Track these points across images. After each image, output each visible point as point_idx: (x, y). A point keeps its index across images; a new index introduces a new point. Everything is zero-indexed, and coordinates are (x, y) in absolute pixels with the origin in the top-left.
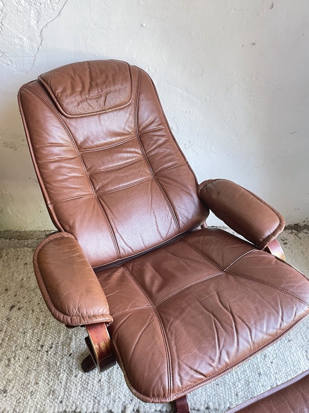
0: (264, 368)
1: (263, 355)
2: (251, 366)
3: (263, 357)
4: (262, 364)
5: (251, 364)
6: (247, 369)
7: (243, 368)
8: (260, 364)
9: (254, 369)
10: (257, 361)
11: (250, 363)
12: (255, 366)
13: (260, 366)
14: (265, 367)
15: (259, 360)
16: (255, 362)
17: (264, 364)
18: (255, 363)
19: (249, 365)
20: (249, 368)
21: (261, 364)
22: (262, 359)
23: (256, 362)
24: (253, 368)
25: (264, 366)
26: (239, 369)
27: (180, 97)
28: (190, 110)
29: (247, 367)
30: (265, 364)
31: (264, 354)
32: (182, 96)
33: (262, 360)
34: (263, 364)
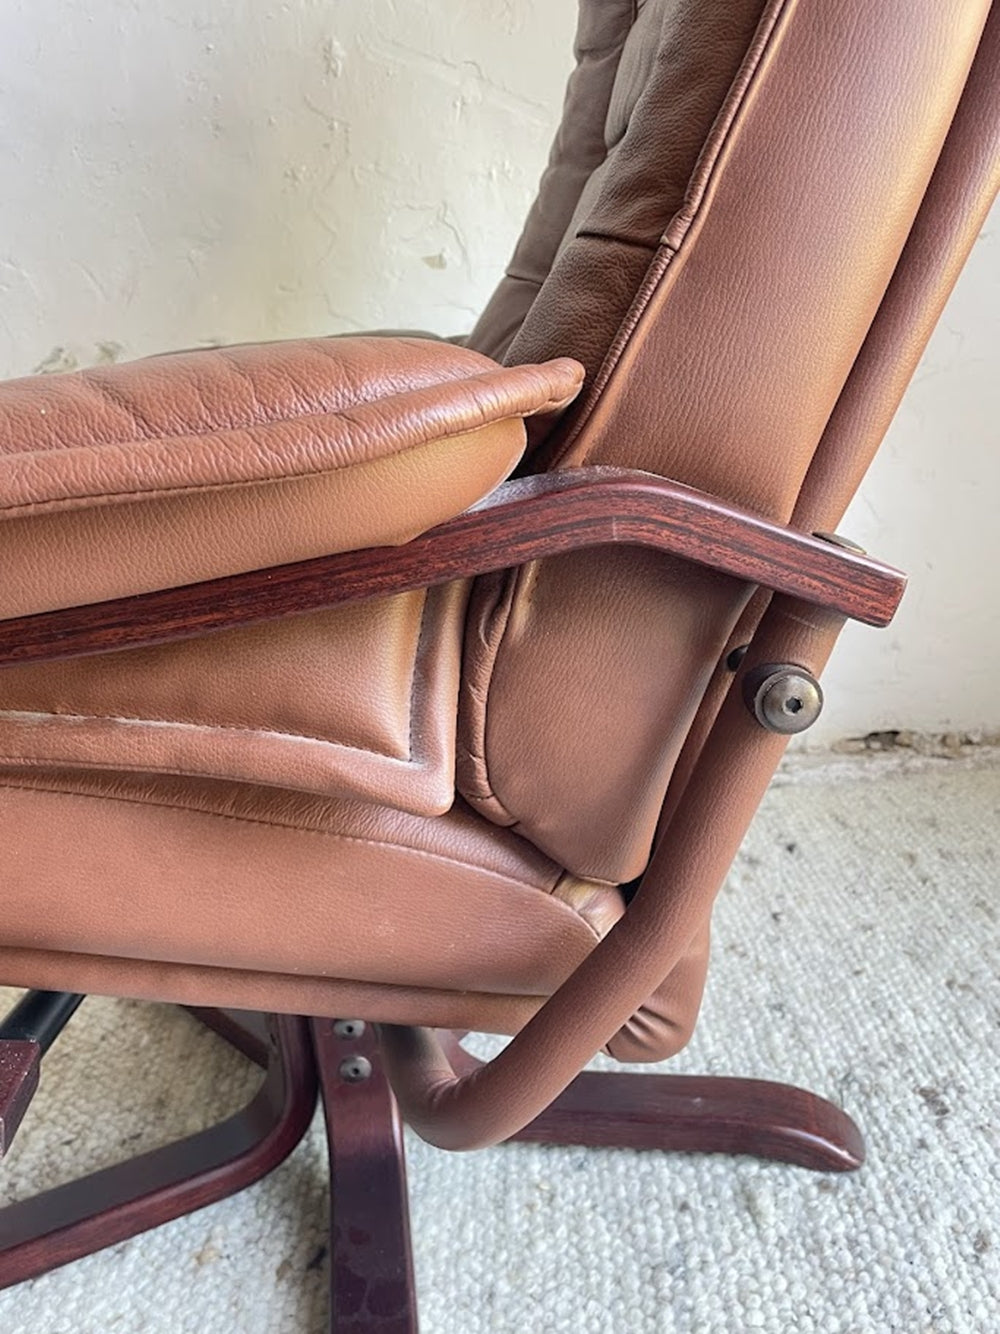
0: (981, 1312)
1: (964, 1239)
2: (892, 1304)
3: (970, 1250)
4: (962, 1289)
5: (892, 1293)
6: (866, 1319)
7: (838, 1315)
8: (948, 1287)
9: (914, 1319)
10: (931, 1271)
11: (884, 1287)
12: (922, 1302)
13: (953, 1298)
14: (986, 1304)
15: (940, 1267)
16: (914, 1276)
17: (976, 1284)
18: (915, 1287)
19: (882, 1296)
20: (882, 1316)
21: (955, 1286)
22: (960, 1261)
23: (925, 1276)
24: (903, 1316)
25: (977, 1295)
26: (815, 1322)
27: (455, 105)
28: (503, 165)
29: (864, 1309)
30: (983, 1283)
31: (975, 1230)
32: (464, 103)
33: (964, 1267)
34: (968, 1289)
